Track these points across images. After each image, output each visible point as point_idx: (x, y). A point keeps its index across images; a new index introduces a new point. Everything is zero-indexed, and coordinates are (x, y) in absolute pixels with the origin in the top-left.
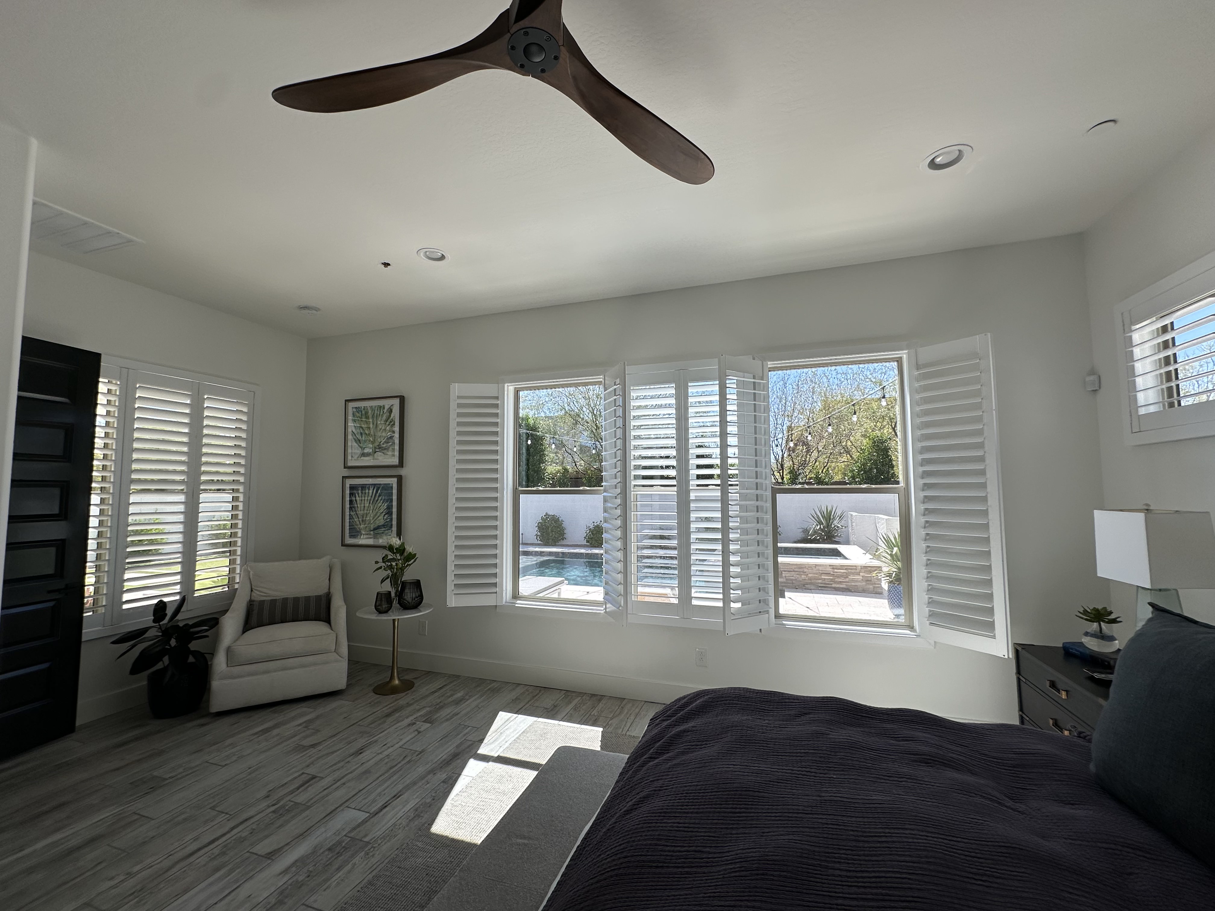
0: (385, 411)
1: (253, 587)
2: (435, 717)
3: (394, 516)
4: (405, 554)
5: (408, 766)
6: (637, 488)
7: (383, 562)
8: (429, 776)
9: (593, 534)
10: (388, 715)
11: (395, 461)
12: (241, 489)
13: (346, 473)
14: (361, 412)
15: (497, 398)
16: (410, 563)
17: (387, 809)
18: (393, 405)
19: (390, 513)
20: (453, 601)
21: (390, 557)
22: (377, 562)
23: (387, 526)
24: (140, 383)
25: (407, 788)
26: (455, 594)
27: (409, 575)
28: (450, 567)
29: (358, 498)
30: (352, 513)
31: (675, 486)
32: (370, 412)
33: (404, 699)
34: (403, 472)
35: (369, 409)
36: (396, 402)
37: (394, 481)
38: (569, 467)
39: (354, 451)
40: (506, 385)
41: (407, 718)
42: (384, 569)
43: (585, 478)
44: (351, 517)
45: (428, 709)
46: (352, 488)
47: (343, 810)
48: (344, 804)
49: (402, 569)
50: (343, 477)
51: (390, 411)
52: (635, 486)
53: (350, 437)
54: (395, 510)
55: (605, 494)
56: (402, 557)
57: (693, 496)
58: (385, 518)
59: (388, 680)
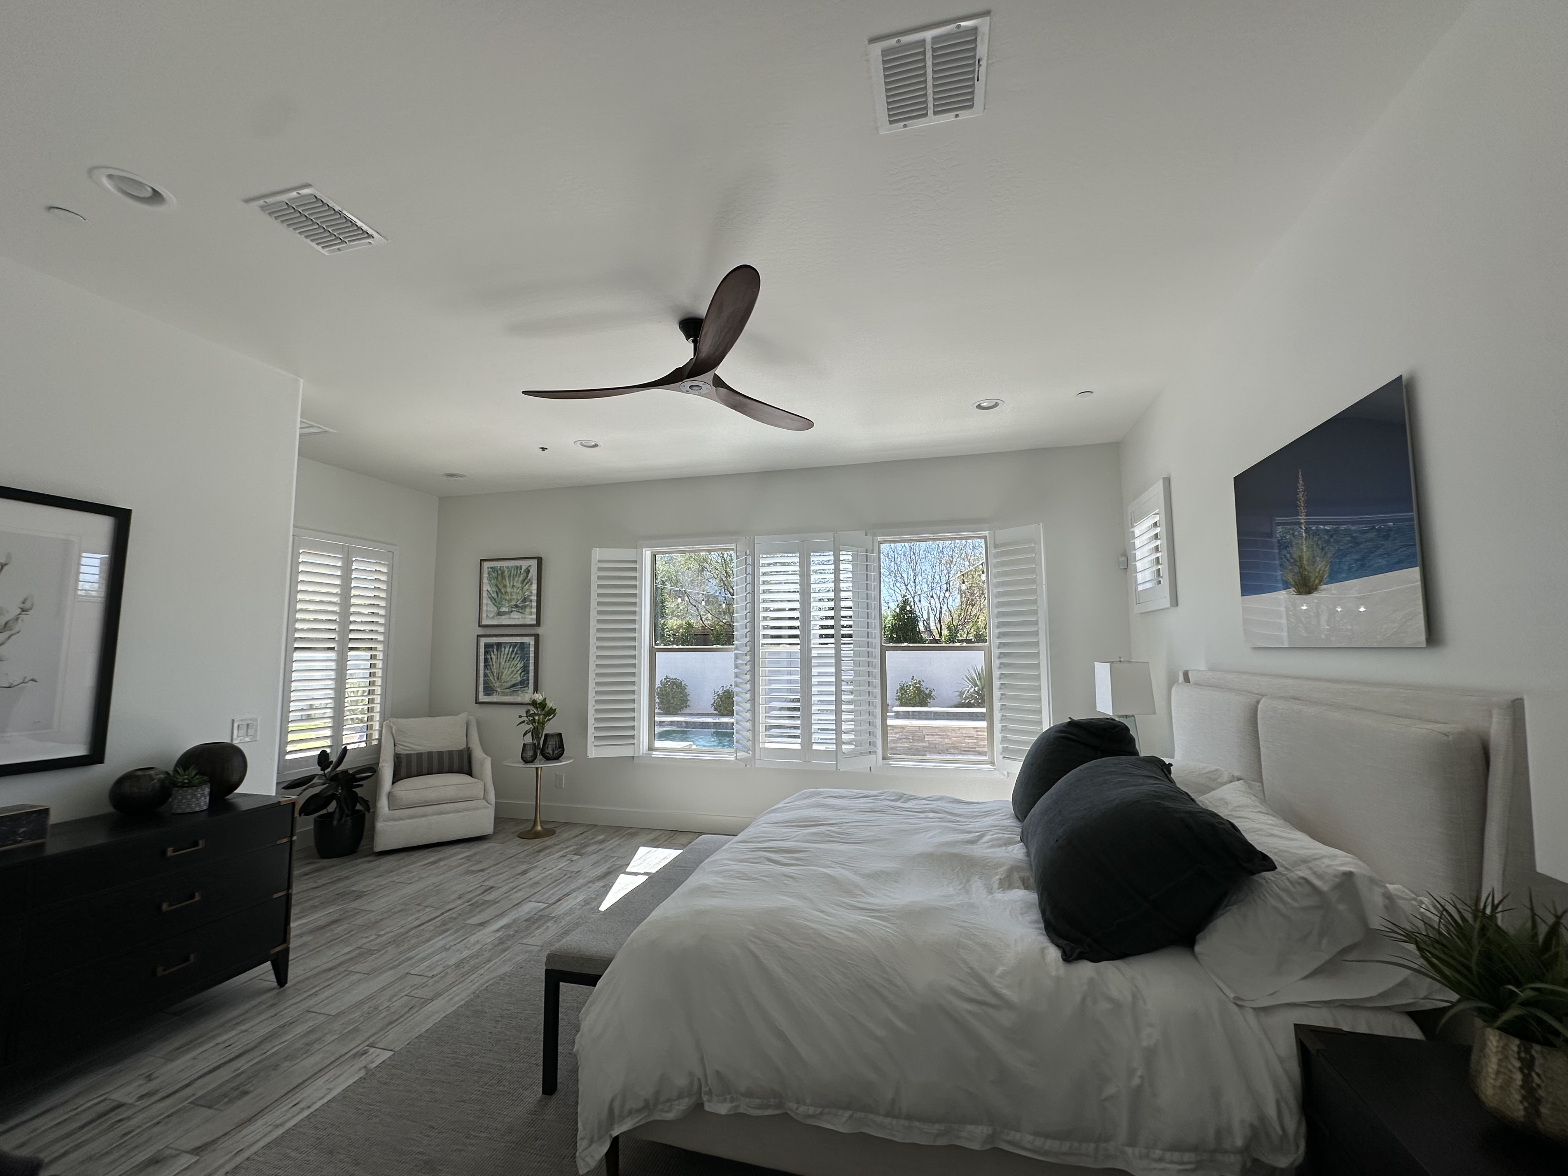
0: (522, 572)
1: (396, 742)
2: (583, 851)
3: (531, 674)
4: (546, 709)
5: (570, 879)
6: (765, 647)
7: (527, 717)
8: (590, 884)
9: (721, 701)
10: (540, 851)
11: (531, 619)
12: (380, 647)
13: (481, 631)
14: (497, 571)
15: (636, 562)
16: (550, 717)
17: (561, 901)
18: (530, 566)
19: (525, 669)
20: (593, 752)
21: (532, 712)
22: (520, 717)
23: (524, 683)
24: (303, 549)
25: (574, 890)
26: (595, 746)
27: (551, 727)
28: (591, 721)
29: (493, 656)
30: (487, 671)
31: (798, 644)
32: (506, 572)
33: (549, 841)
34: (539, 631)
35: (505, 569)
36: (534, 563)
37: (531, 641)
38: (692, 621)
39: (489, 609)
40: (644, 550)
41: (557, 852)
42: (527, 723)
43: (713, 634)
44: (485, 675)
45: (575, 847)
46: (488, 646)
47: (526, 902)
48: (527, 899)
49: (543, 723)
50: (478, 636)
51: (528, 571)
52: (763, 644)
53: (485, 594)
54: (532, 667)
55: (736, 652)
56: (543, 712)
57: (814, 653)
58: (522, 675)
59: (530, 829)
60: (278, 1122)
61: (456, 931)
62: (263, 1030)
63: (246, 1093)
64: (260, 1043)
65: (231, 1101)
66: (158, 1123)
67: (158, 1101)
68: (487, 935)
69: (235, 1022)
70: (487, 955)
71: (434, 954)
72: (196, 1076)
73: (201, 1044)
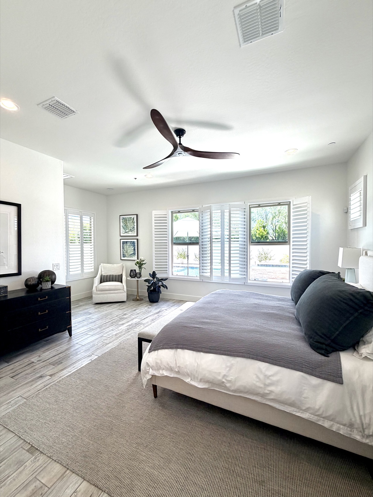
0: (132, 219)
1: (102, 271)
2: (152, 305)
3: (136, 250)
11: (136, 234)
14: (124, 219)
15: (166, 215)
17: (145, 319)
18: (134, 217)
19: (134, 249)
23: (134, 254)
29: (125, 245)
30: (123, 250)
33: (142, 302)
34: (138, 238)
35: (127, 218)
37: (136, 241)
39: (123, 231)
40: (169, 211)
41: (145, 305)
46: (123, 242)
48: (135, 318)
50: (120, 239)
51: (134, 219)
53: (121, 226)
54: (136, 248)
58: (133, 251)
59: (136, 298)
60: (70, 371)
61: (116, 326)
62: (65, 348)
63: (62, 363)
64: (65, 350)
65: (59, 364)
66: (42, 368)
67: (42, 362)
68: (124, 327)
69: (59, 345)
70: (124, 333)
71: (110, 331)
72: (50, 357)
73: (51, 349)
